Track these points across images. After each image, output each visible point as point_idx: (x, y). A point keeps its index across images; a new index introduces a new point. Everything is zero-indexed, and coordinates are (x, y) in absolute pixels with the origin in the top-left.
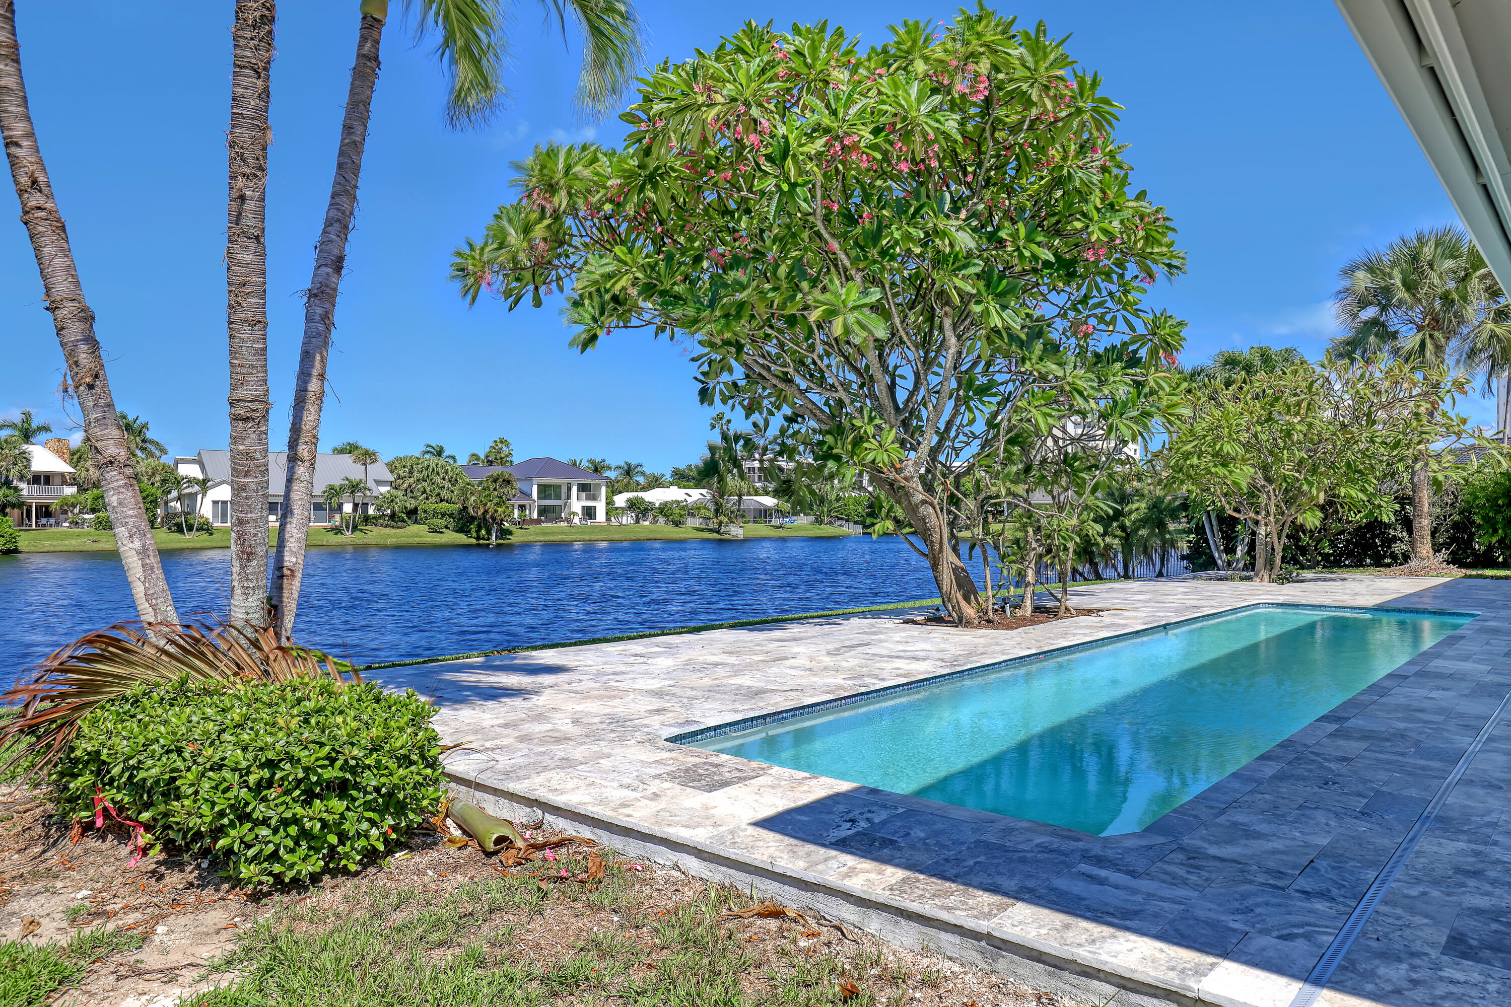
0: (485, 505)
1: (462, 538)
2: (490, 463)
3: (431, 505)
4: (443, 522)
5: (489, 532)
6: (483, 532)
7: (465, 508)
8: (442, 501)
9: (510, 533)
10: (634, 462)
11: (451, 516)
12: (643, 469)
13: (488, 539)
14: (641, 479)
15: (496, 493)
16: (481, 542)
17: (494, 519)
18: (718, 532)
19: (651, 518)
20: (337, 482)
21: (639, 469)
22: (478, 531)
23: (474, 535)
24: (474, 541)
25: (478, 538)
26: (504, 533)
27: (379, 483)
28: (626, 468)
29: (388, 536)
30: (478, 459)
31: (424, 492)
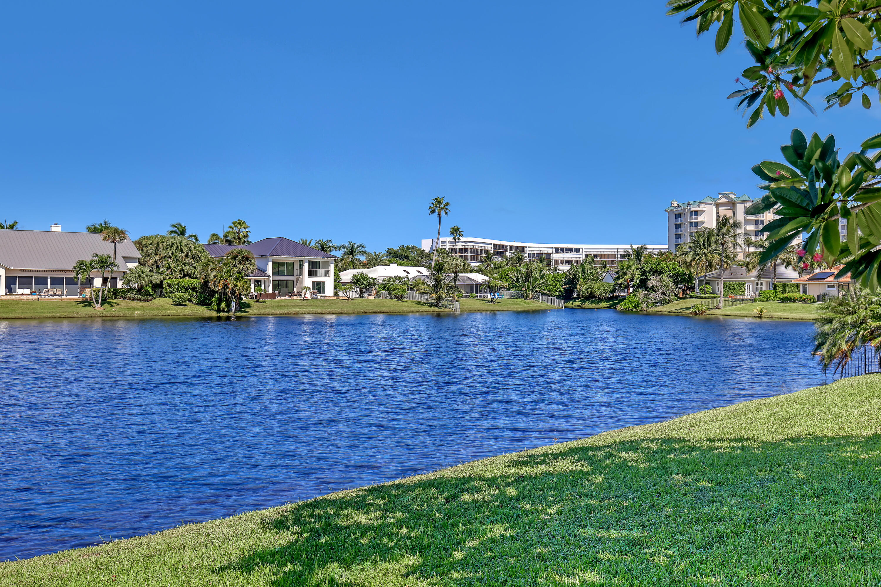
0: (226, 280)
1: (203, 311)
2: (229, 242)
3: (175, 281)
4: (187, 295)
5: (228, 305)
6: (223, 305)
7: (206, 283)
8: (185, 276)
9: (249, 306)
10: (357, 242)
11: (194, 290)
12: (365, 250)
13: (228, 312)
14: (363, 258)
15: (236, 269)
16: (222, 314)
17: (233, 292)
18: (437, 305)
19: (374, 292)
20: (88, 258)
21: (361, 249)
22: (219, 304)
23: (215, 307)
24: (214, 314)
25: (218, 310)
26: (242, 306)
27: (127, 259)
28: (349, 248)
29: (136, 308)
30: (218, 238)
31: (169, 268)
